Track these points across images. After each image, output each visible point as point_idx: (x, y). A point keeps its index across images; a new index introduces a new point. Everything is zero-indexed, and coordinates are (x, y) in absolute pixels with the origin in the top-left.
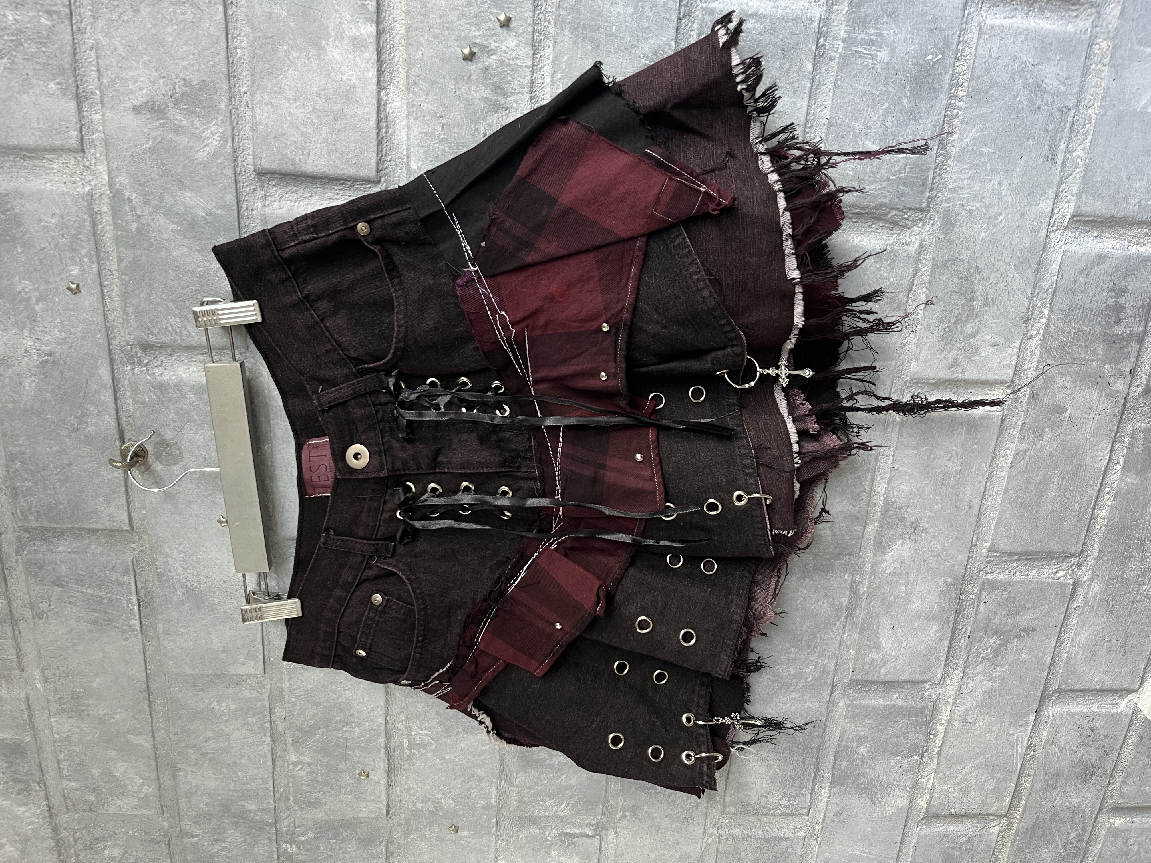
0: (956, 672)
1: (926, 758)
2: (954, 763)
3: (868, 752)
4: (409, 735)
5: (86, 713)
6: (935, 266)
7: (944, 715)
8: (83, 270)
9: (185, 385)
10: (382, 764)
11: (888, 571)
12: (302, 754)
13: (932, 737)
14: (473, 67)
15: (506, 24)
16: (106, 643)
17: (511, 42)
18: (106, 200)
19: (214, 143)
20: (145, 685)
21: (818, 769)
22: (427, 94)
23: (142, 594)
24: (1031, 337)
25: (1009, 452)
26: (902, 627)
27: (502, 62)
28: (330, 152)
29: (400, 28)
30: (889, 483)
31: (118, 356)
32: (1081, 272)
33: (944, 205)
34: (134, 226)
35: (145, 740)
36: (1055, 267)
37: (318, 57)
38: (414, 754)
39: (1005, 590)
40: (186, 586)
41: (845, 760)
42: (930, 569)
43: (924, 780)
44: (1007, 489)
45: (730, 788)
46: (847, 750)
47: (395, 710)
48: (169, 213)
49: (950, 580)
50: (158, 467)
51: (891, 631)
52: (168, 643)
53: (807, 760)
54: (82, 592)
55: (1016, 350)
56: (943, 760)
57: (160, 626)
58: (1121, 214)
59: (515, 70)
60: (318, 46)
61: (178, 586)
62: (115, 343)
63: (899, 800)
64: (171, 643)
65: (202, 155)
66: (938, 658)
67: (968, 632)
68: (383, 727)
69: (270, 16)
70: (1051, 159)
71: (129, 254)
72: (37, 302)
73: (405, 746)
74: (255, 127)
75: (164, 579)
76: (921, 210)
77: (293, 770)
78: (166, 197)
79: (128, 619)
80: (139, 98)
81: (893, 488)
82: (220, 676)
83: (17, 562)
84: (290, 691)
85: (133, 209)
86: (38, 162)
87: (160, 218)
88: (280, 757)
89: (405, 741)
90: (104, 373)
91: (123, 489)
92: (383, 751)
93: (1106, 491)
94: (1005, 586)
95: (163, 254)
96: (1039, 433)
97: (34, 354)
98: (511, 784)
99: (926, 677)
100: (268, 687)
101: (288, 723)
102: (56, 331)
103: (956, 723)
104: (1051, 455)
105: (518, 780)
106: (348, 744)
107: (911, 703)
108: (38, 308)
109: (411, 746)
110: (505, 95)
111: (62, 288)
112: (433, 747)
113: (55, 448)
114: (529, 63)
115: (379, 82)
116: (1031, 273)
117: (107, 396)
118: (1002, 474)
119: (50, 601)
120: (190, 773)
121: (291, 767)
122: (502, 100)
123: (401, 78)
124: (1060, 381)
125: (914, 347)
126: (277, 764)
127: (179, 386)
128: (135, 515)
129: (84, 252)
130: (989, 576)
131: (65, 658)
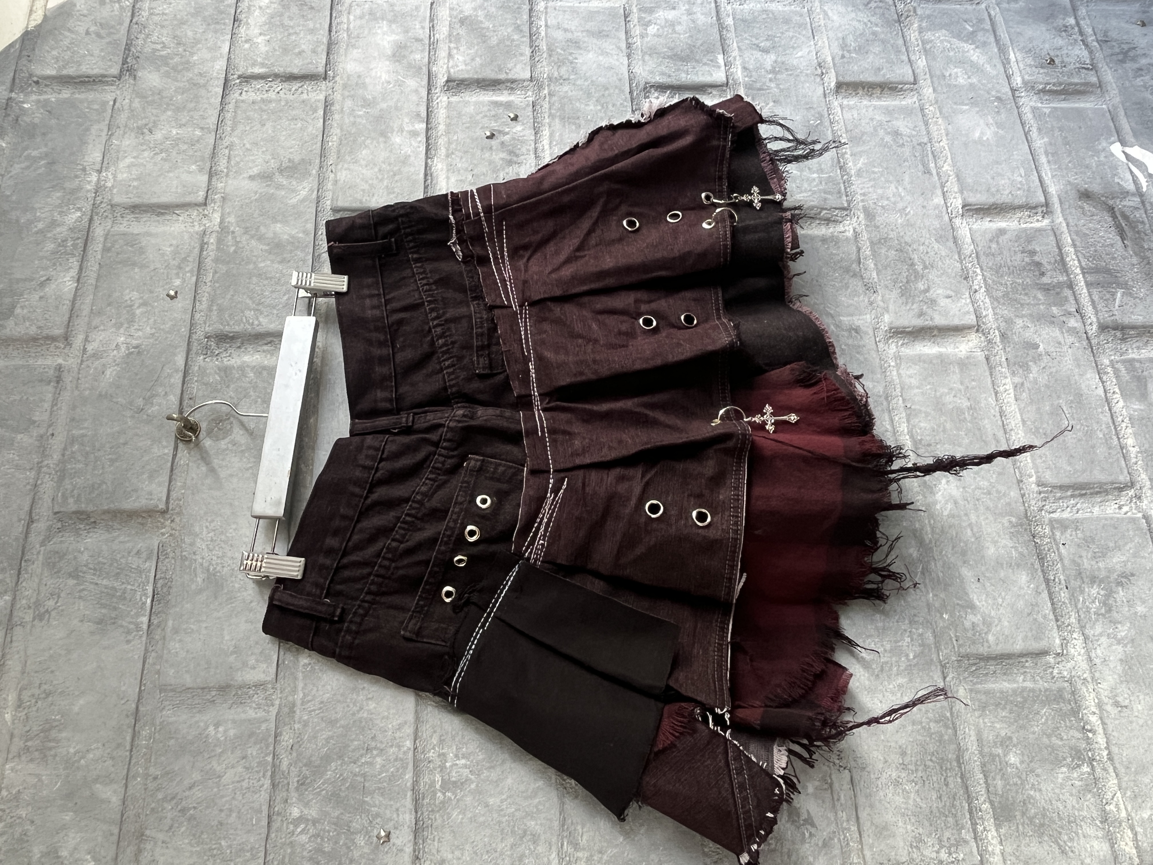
0: (1075, 635)
1: (1098, 770)
2: (1136, 773)
3: (1022, 762)
4: (442, 768)
5: (52, 752)
6: (872, 243)
7: (1090, 701)
8: (184, 280)
9: (248, 366)
10: (407, 817)
11: (946, 513)
12: (307, 805)
13: (1090, 735)
14: (494, 142)
15: (515, 119)
16: (104, 648)
17: (519, 128)
18: (214, 235)
19: (304, 193)
20: (134, 706)
21: (969, 799)
22: (461, 158)
23: (160, 583)
24: (976, 291)
25: (1007, 387)
26: (989, 579)
27: (514, 139)
28: (389, 193)
29: (442, 127)
30: (908, 421)
31: (195, 347)
32: (991, 241)
33: (861, 204)
34: (232, 249)
35: (115, 792)
36: (968, 240)
37: (385, 142)
38: (450, 799)
39: (1077, 529)
40: (208, 570)
41: (998, 777)
42: (988, 508)
43: (1112, 807)
44: (1024, 422)
45: (865, 835)
46: (994, 760)
47: (426, 730)
48: (261, 238)
49: (1014, 520)
50: (207, 443)
51: (978, 585)
52: (174, 646)
53: (950, 780)
54: (97, 584)
55: (968, 300)
56: (1122, 770)
57: (170, 623)
58: (1001, 202)
59: (523, 142)
60: (386, 137)
61: (199, 571)
62: (194, 337)
63: (1096, 844)
64: (177, 645)
65: (294, 201)
66: (1045, 617)
67: (1063, 582)
68: (411, 754)
69: (354, 123)
70: (927, 172)
71: (223, 268)
72: (139, 307)
73: (438, 787)
74: (336, 182)
75: (187, 563)
76: (844, 209)
77: (293, 833)
78: (262, 228)
79: (138, 615)
80: (255, 171)
81: (914, 426)
82: (224, 689)
83: (39, 553)
84: (302, 704)
85: (234, 238)
86: (168, 217)
87: (253, 242)
88: (279, 814)
89: (438, 778)
90: (180, 360)
91: (169, 464)
92: (409, 794)
93: (1120, 419)
94: (1076, 524)
95: (251, 266)
96: (1025, 367)
97: (123, 348)
98: (576, 846)
99: (1043, 644)
100: (277, 702)
101: (294, 754)
102: (148, 328)
103: (1109, 708)
104: (1047, 386)
105: (585, 837)
106: (367, 785)
107: (1042, 684)
108: (138, 312)
109: (446, 785)
110: (517, 156)
111: (163, 295)
112: (473, 786)
113: (117, 429)
114: (533, 138)
115: (426, 153)
116: (951, 244)
117: (177, 379)
118: (1012, 408)
119: (59, 597)
120: (160, 843)
121: (291, 827)
122: (515, 159)
123: (442, 152)
124: (1019, 322)
125: (881, 304)
126: (275, 826)
127: (242, 369)
128: (174, 495)
129: (187, 269)
130: (1052, 515)
131: (52, 672)
